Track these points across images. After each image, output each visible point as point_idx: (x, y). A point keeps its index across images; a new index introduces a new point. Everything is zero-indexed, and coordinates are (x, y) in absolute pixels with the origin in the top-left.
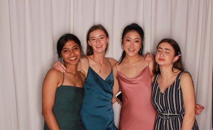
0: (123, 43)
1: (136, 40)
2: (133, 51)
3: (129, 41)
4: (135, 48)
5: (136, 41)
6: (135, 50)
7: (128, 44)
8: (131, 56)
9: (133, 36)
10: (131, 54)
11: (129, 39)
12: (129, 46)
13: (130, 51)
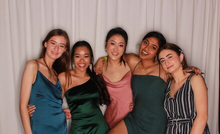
0: (106, 46)
1: (121, 44)
2: (117, 55)
3: (113, 44)
4: (119, 52)
5: (121, 46)
6: (118, 54)
7: (112, 47)
8: (113, 60)
9: (118, 39)
10: (114, 58)
11: (113, 42)
12: (114, 49)
13: (113, 54)
